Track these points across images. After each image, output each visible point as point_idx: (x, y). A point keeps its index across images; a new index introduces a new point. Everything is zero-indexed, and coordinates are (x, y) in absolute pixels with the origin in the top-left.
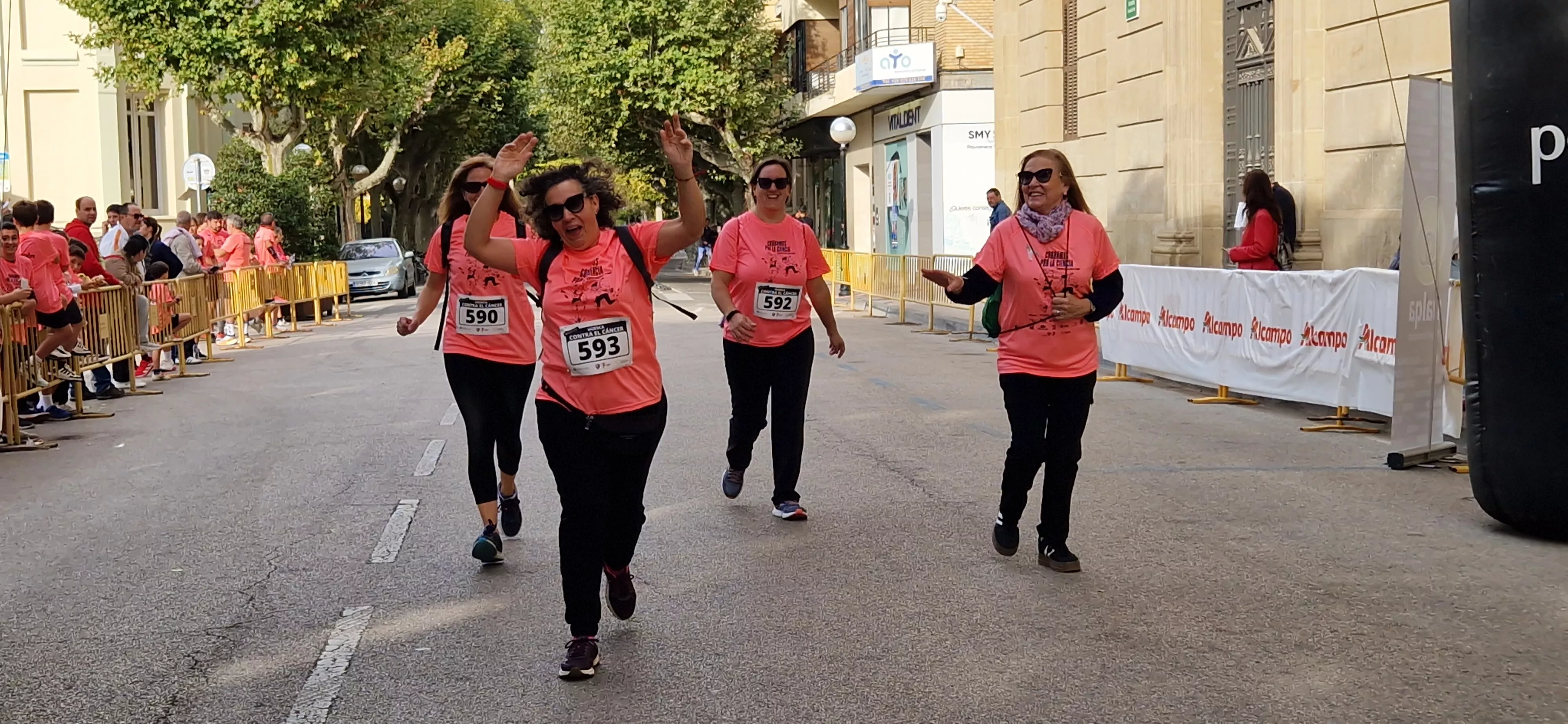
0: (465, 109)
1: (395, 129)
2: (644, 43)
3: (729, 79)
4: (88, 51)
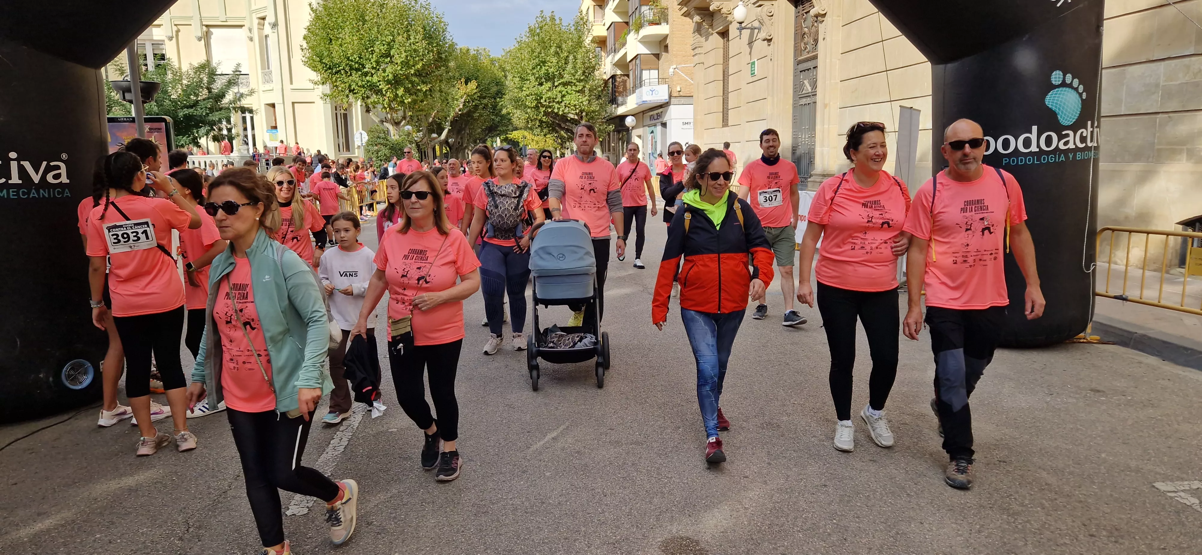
0: (477, 110)
1: (449, 119)
2: (549, 84)
3: (585, 99)
4: (317, 86)
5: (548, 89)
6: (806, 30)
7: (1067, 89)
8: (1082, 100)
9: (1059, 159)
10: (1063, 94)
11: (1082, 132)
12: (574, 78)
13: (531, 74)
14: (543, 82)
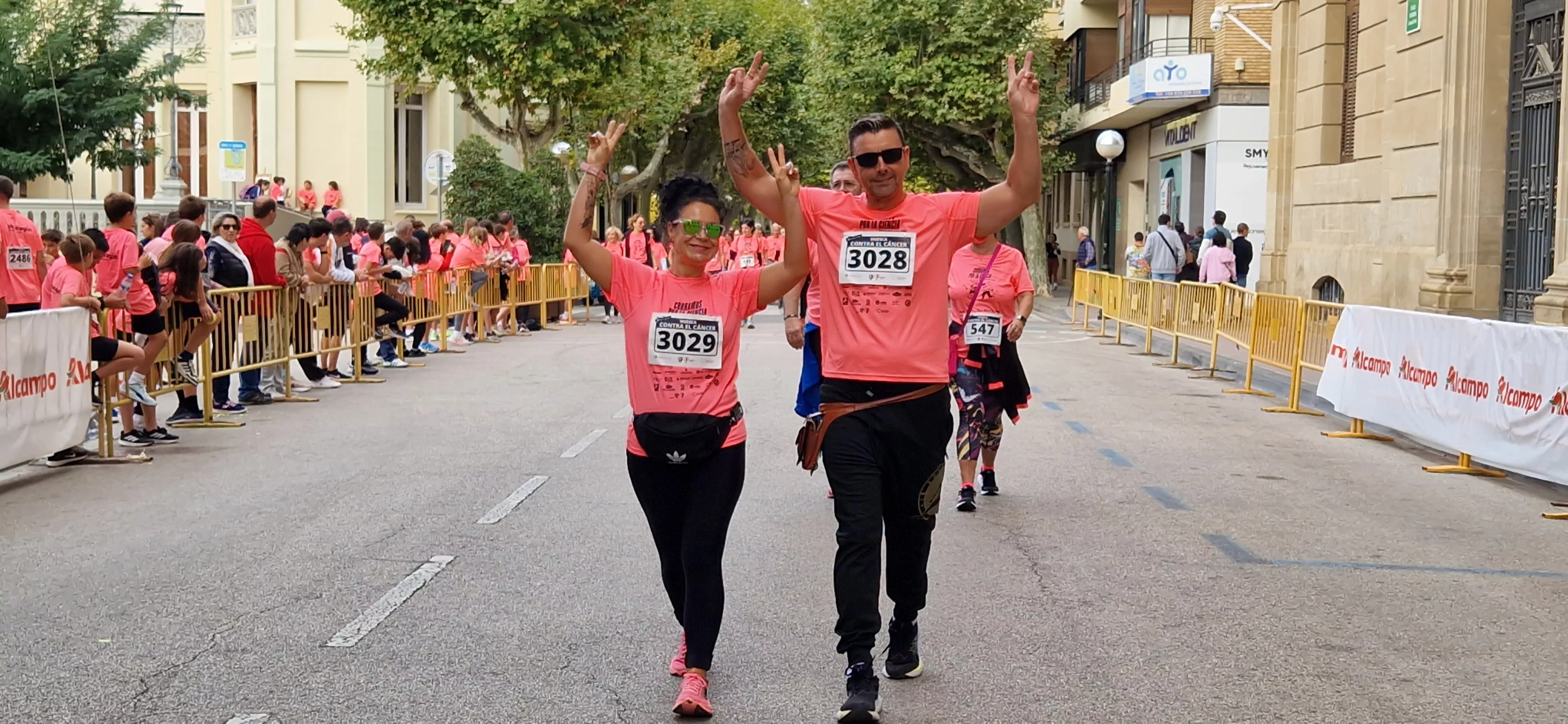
1: (663, 130)
5: (909, 60)
12: (974, 35)
13: (869, 22)
14: (898, 43)
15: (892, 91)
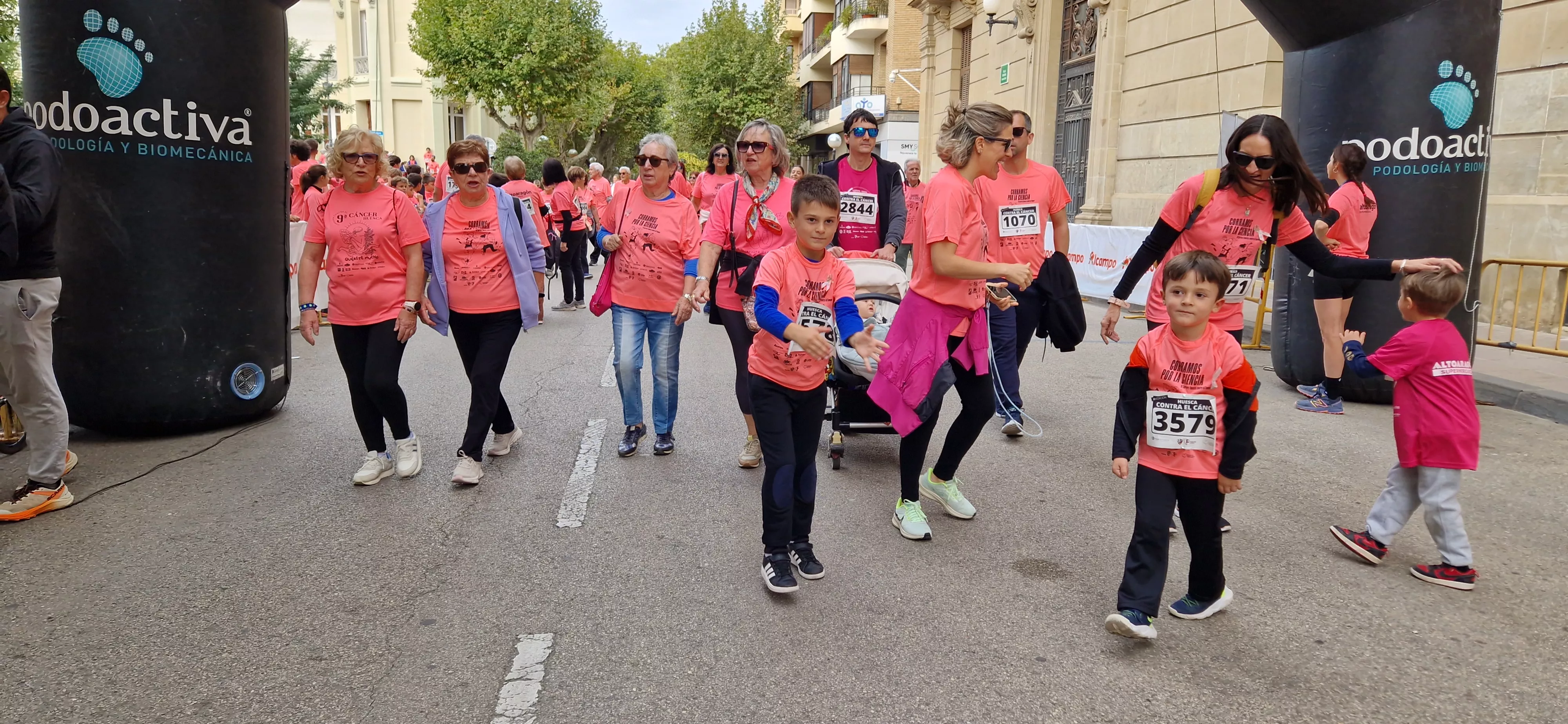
0: (629, 121)
1: (592, 131)
2: (727, 90)
4: (427, 79)
5: (726, 95)
6: (1078, 25)
7: (1457, 84)
8: (1474, 97)
9: (1443, 170)
10: (1453, 90)
11: (1472, 139)
12: (760, 83)
13: (705, 75)
14: (720, 87)
15: (718, 111)
